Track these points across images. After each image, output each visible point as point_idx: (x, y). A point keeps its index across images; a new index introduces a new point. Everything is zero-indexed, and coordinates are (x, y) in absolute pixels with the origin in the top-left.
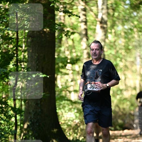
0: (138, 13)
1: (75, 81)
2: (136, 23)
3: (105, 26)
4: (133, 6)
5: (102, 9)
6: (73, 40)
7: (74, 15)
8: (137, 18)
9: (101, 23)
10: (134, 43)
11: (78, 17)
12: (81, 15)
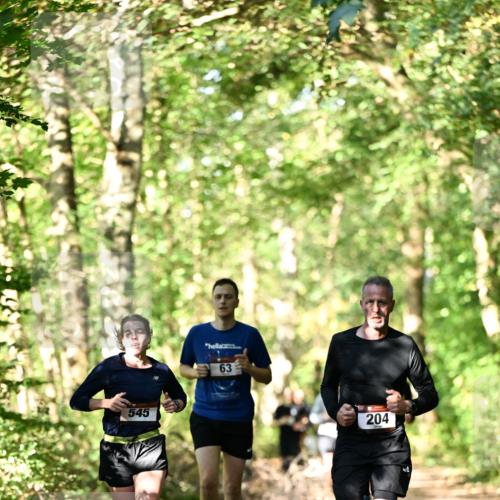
0: (247, 113)
1: (30, 347)
2: (240, 146)
3: (134, 156)
4: (230, 86)
5: (125, 98)
6: (22, 205)
7: (26, 119)
8: (243, 130)
9: (121, 146)
10: (234, 218)
11: (39, 127)
12: (50, 119)
